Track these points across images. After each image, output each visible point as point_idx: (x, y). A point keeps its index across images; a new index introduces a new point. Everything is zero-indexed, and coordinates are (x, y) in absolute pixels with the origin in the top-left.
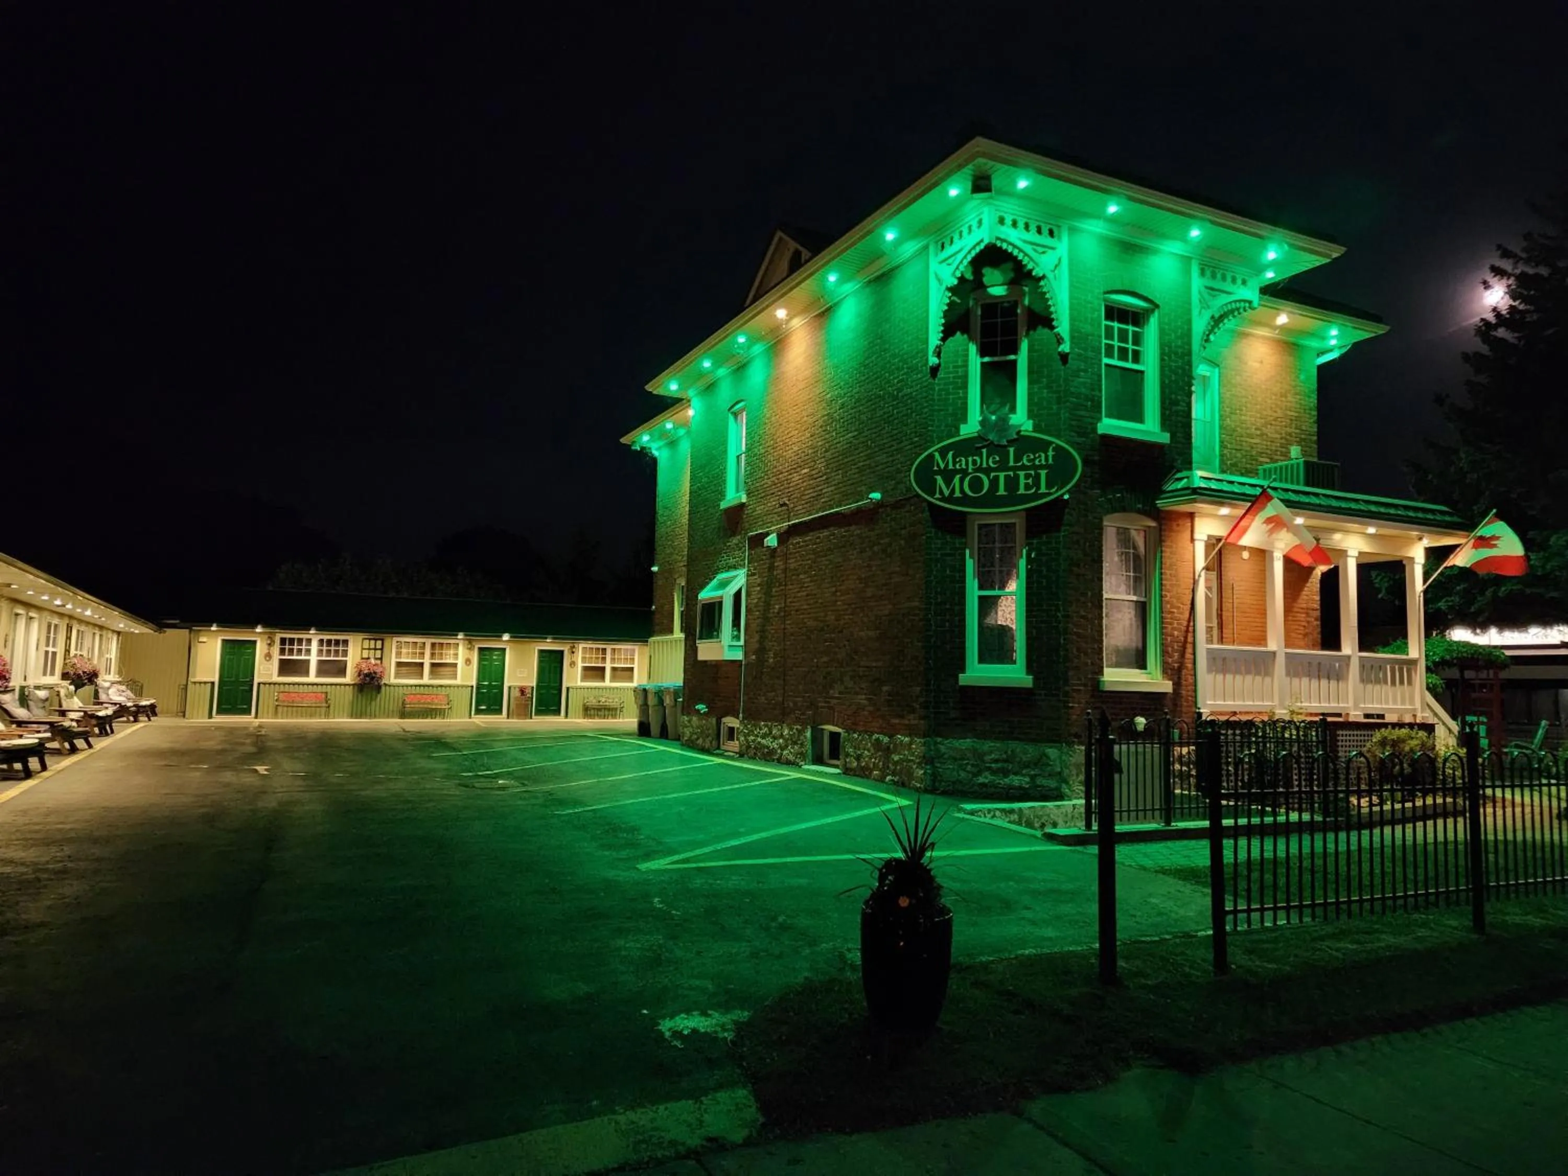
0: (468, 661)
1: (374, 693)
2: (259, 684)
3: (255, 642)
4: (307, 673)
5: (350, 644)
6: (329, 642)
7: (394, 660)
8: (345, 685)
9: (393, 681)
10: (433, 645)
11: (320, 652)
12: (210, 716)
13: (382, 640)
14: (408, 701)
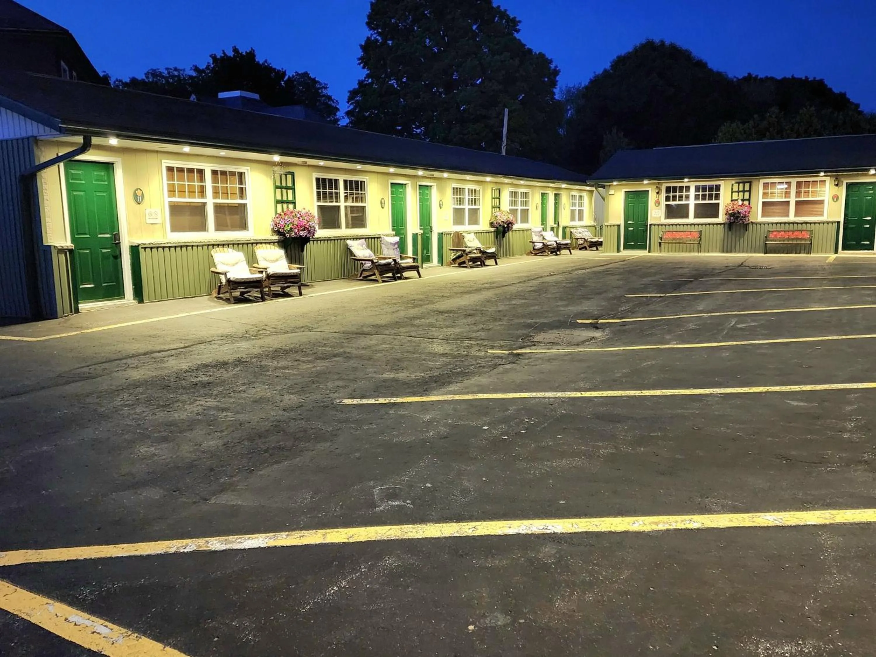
0: (836, 198)
1: (742, 230)
2: (650, 225)
3: (648, 191)
4: (687, 216)
5: (722, 188)
6: (704, 189)
7: (761, 200)
8: (717, 224)
9: (760, 219)
10: (799, 184)
11: (697, 197)
12: (618, 250)
13: (750, 183)
14: (772, 236)
